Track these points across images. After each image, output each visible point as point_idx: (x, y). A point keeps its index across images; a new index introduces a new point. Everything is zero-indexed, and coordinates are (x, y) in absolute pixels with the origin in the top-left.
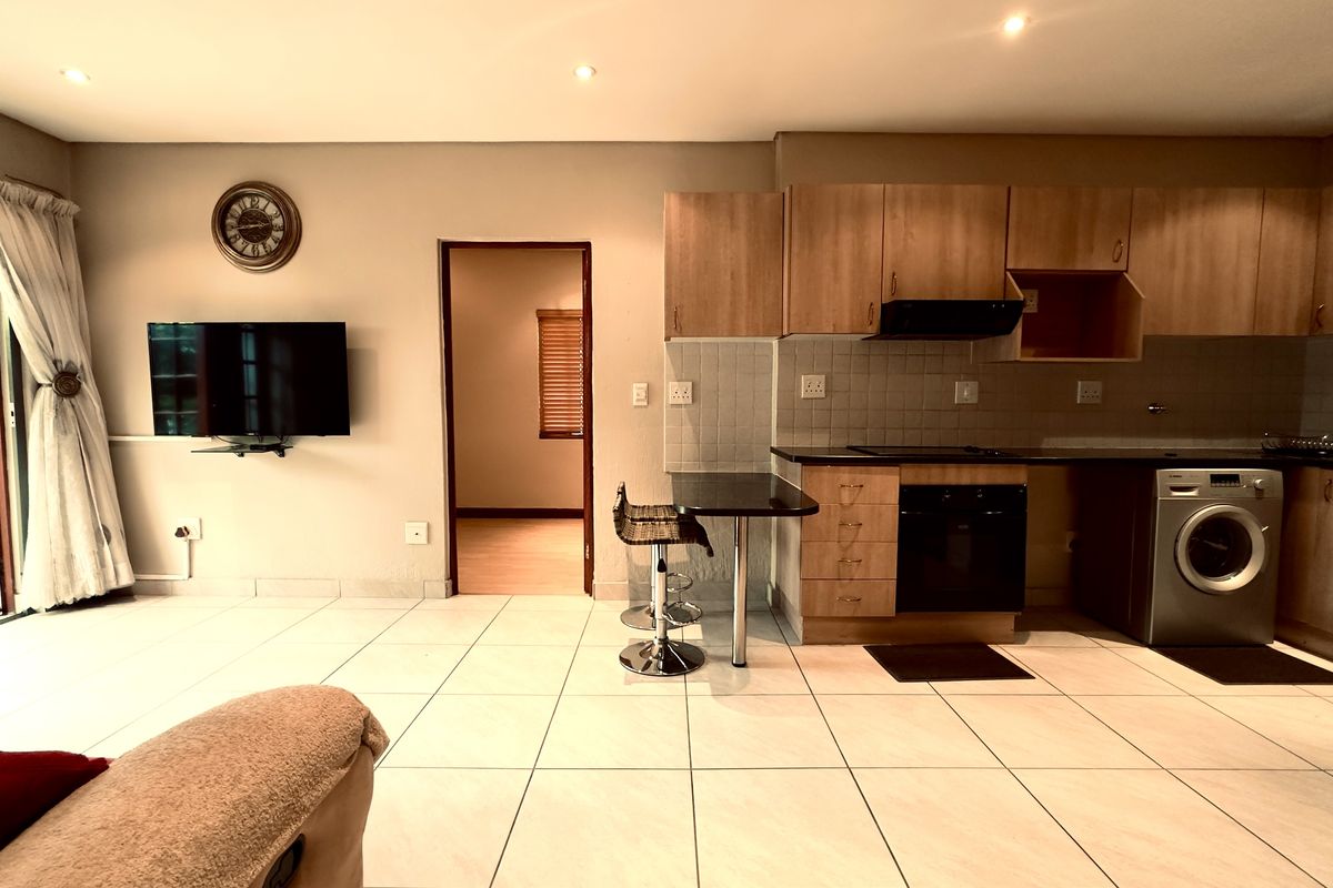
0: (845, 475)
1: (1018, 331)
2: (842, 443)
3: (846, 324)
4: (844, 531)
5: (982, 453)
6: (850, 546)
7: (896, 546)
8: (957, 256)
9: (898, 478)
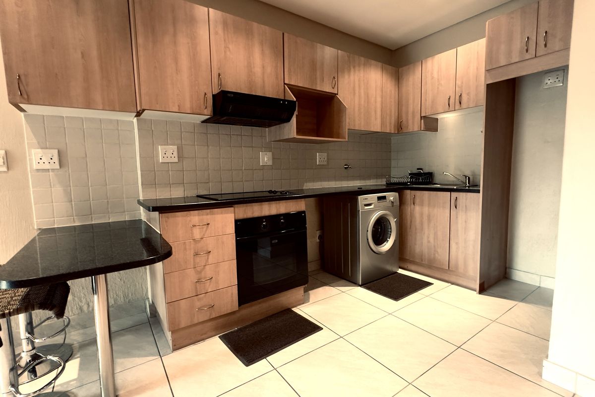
0: (195, 217)
1: (294, 119)
2: (192, 193)
3: (187, 106)
4: (198, 259)
5: (278, 194)
6: (204, 268)
7: (235, 261)
8: (258, 70)
9: (233, 215)
